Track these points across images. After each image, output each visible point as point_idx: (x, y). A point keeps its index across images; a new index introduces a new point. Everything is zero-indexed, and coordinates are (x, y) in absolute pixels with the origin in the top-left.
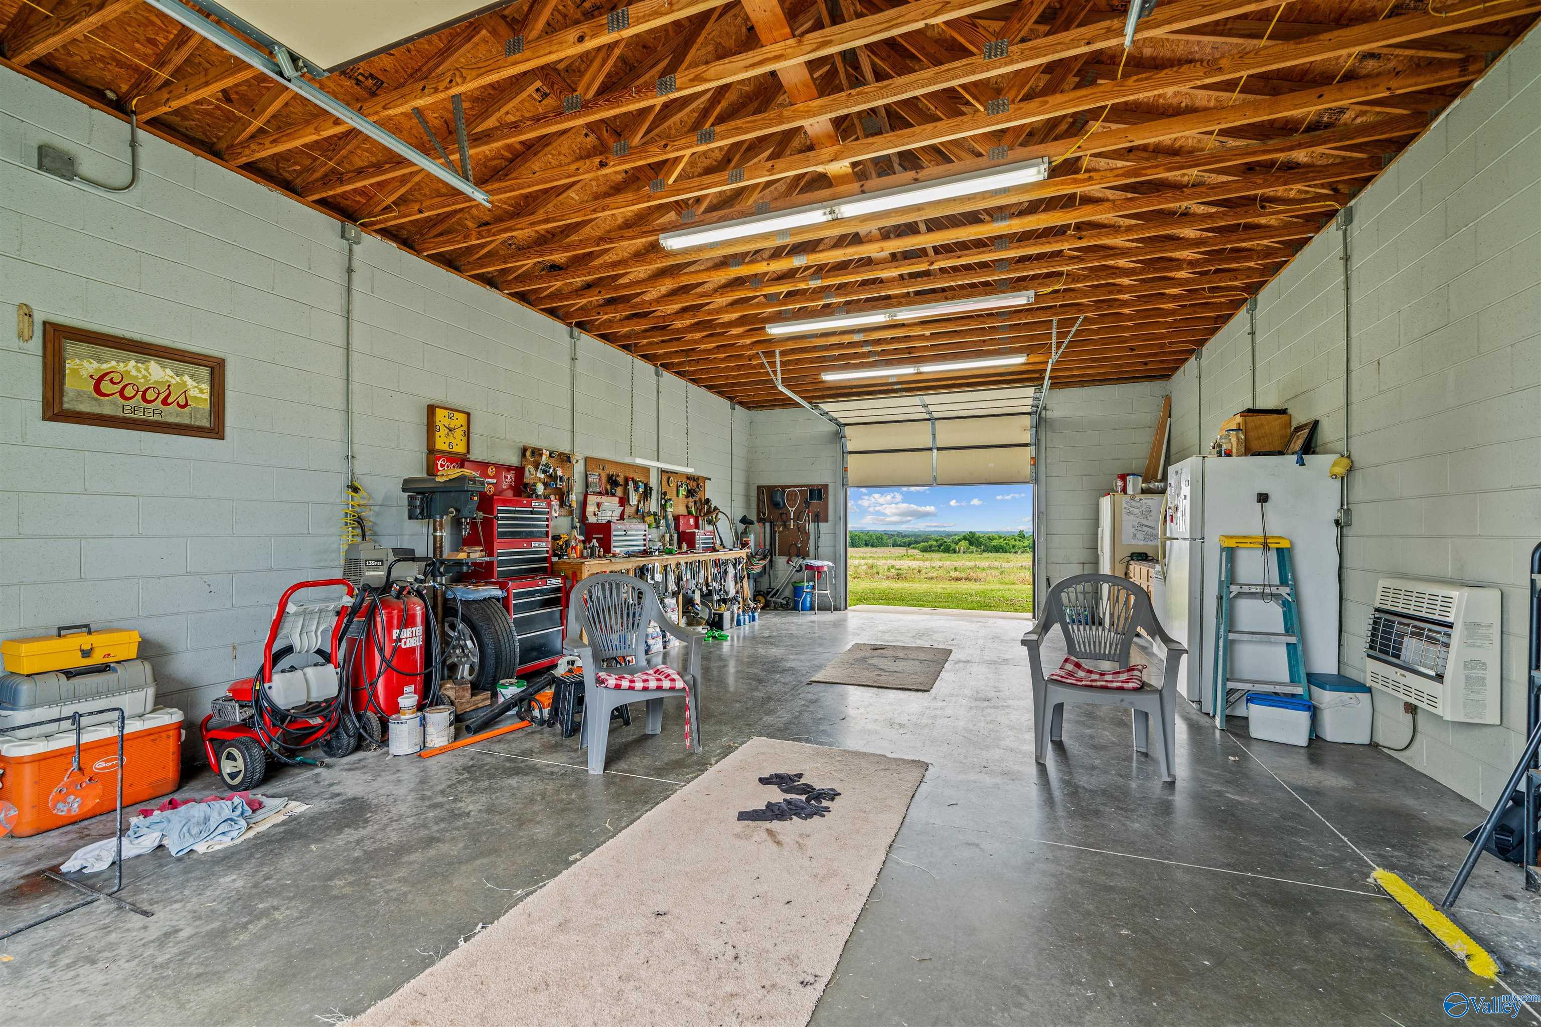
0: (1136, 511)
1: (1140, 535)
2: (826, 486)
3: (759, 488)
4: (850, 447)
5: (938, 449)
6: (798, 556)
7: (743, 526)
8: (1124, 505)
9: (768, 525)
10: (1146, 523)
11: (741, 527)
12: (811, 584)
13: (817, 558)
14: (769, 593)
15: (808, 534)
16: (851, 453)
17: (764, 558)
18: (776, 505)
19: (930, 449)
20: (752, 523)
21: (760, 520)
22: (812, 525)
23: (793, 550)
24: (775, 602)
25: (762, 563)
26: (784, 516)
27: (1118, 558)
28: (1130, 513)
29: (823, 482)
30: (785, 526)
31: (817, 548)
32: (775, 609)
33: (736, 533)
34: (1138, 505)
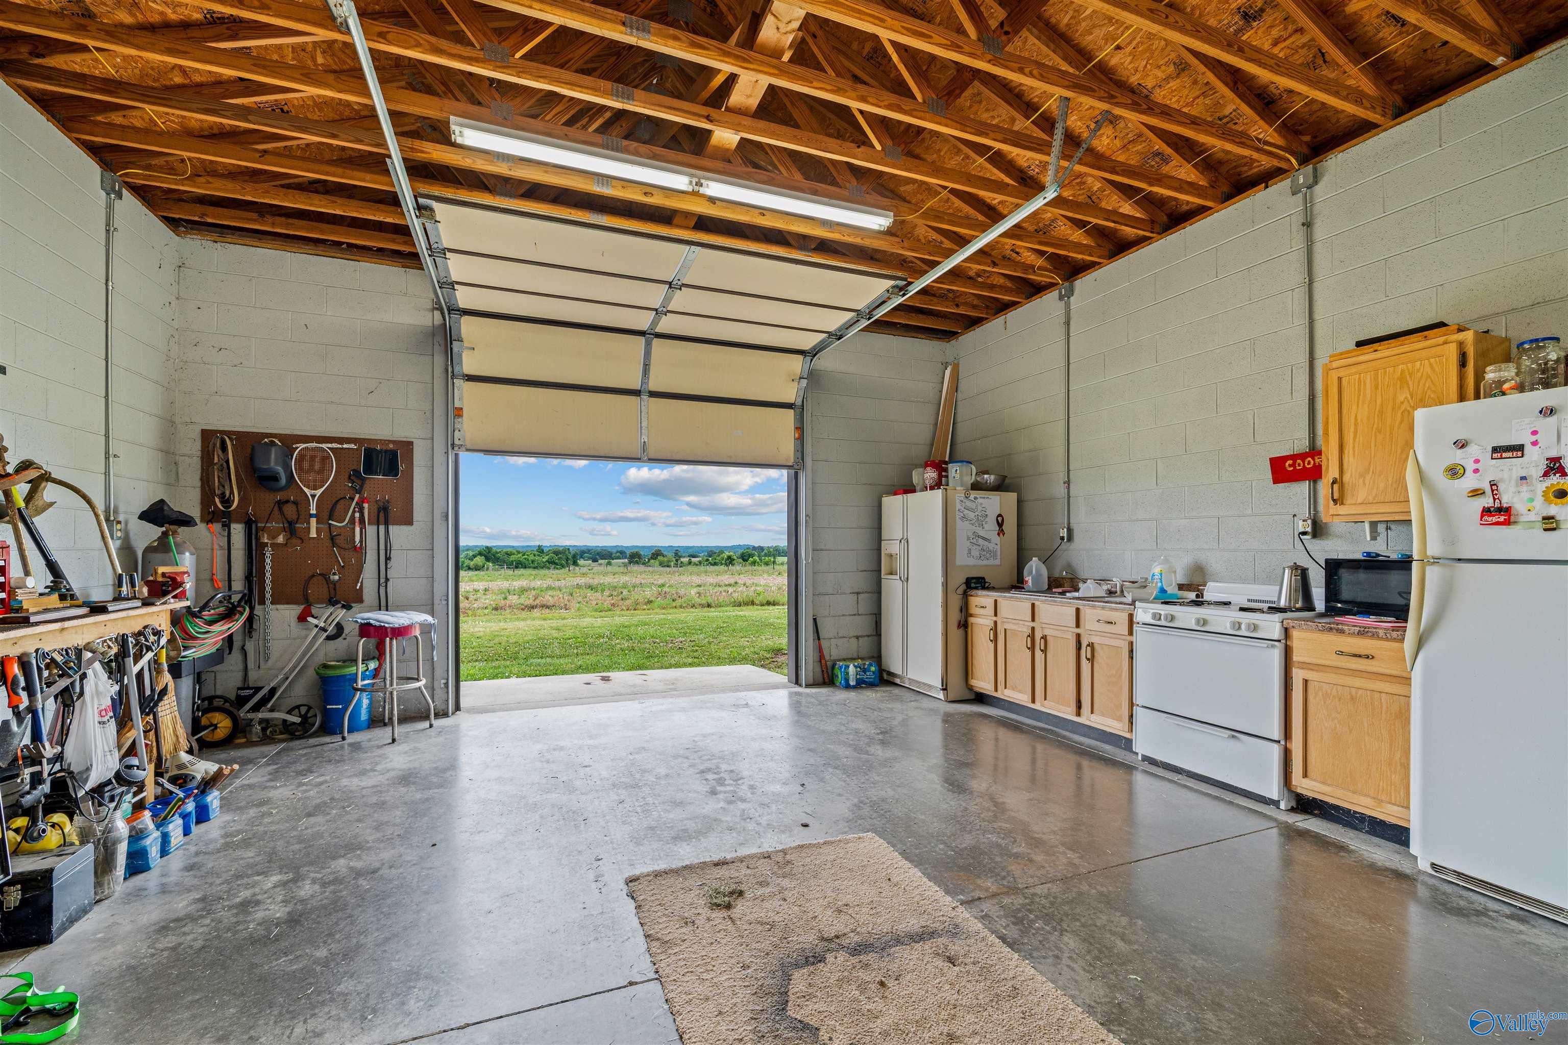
0: (971, 515)
1: (976, 552)
2: (408, 446)
3: (207, 435)
4: (469, 364)
5: (653, 394)
6: (332, 602)
7: (155, 532)
8: (958, 506)
9: (238, 530)
10: (981, 533)
11: (150, 533)
12: (373, 665)
13: (383, 605)
14: (241, 701)
15: (360, 551)
16: (471, 378)
17: (229, 614)
18: (267, 480)
19: (636, 393)
20: (185, 521)
21: (210, 516)
22: (371, 530)
23: (317, 589)
24: (265, 723)
25: (221, 629)
26: (290, 510)
27: (951, 588)
28: (964, 518)
29: (400, 433)
30: (292, 529)
31: (383, 581)
32: (267, 739)
33: (127, 549)
34: (973, 506)
